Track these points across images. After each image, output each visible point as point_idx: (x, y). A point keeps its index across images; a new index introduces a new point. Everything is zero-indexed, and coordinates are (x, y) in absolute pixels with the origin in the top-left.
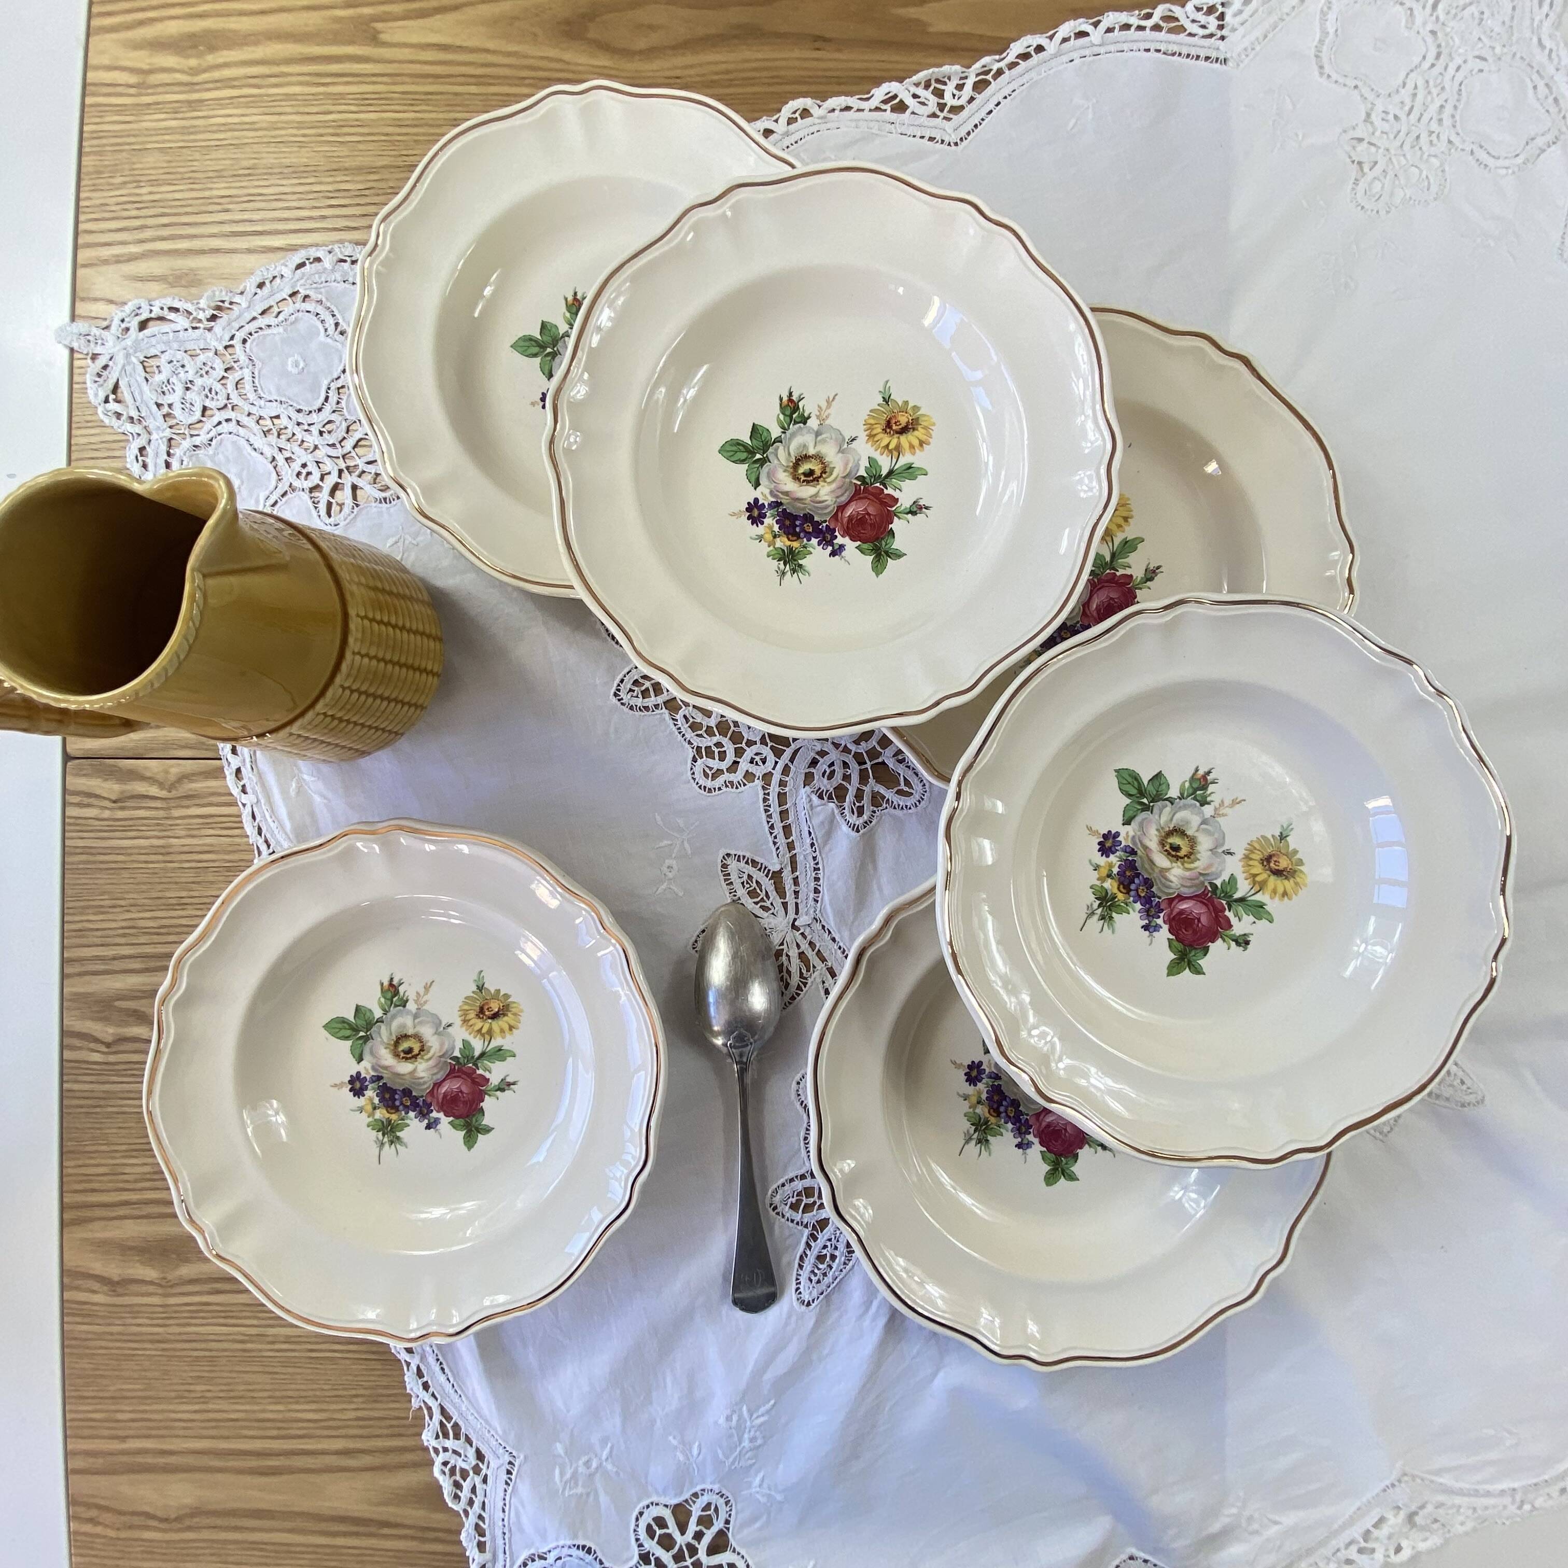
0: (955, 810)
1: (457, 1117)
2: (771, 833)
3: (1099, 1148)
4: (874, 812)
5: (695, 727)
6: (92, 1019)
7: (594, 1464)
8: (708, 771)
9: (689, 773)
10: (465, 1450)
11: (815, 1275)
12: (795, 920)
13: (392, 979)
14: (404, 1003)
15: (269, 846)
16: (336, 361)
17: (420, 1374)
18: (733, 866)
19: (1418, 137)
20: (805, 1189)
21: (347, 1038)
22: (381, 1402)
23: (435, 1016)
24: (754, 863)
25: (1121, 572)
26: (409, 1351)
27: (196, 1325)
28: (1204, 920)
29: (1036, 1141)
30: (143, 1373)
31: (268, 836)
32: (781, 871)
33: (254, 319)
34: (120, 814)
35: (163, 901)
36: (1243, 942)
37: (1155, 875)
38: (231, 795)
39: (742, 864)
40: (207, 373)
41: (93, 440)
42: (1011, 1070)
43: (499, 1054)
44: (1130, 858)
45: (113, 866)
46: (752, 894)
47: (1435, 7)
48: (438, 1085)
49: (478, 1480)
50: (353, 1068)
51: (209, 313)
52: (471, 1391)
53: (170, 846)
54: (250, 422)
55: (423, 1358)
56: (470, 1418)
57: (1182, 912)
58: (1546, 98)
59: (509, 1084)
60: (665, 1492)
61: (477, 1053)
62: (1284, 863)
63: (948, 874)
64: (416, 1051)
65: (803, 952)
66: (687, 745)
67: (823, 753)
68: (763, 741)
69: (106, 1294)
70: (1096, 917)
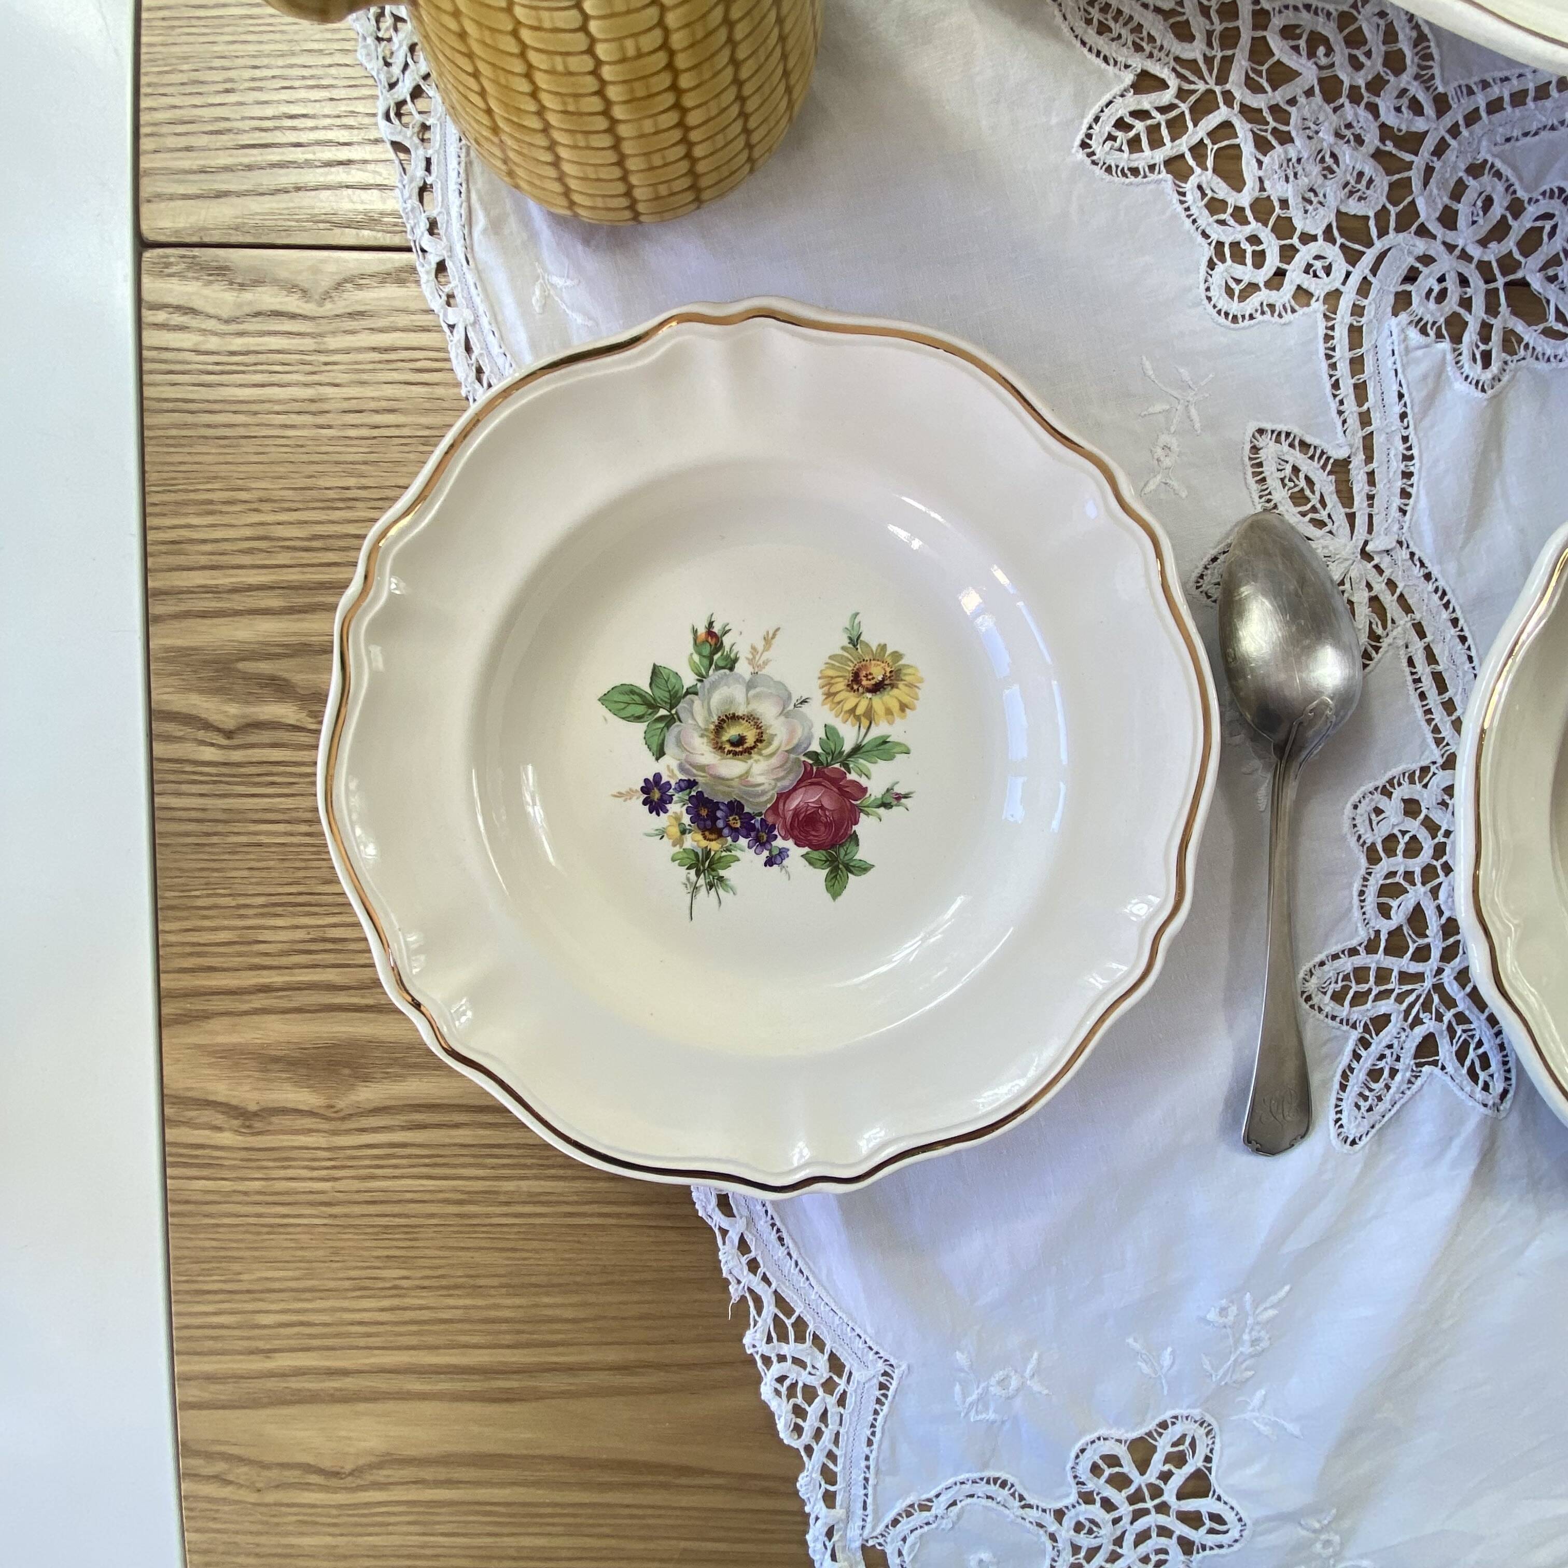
1: (815, 847)
2: (1335, 396)
4: (1507, 363)
5: (1215, 206)
6: (201, 691)
7: (1013, 1384)
8: (1233, 285)
9: (1203, 287)
10: (814, 1358)
11: (1366, 1098)
12: (1366, 543)
13: (711, 624)
14: (731, 664)
17: (743, 1246)
18: (1270, 450)
20: (1356, 970)
21: (638, 719)
22: (680, 1290)
23: (780, 685)
24: (1304, 446)
27: (385, 1178)
30: (299, 1253)
32: (1346, 462)
34: (238, 343)
35: (314, 493)
38: (428, 310)
39: (1284, 447)
43: (885, 749)
46: (1298, 498)
48: (784, 796)
49: (831, 1401)
50: (649, 767)
53: (325, 400)
55: (751, 1222)
56: (823, 1309)
59: (899, 797)
60: (1117, 1423)
61: (847, 747)
64: (750, 741)
65: (1376, 597)
66: (1200, 239)
67: (1427, 260)
68: (1328, 235)
69: (236, 1132)
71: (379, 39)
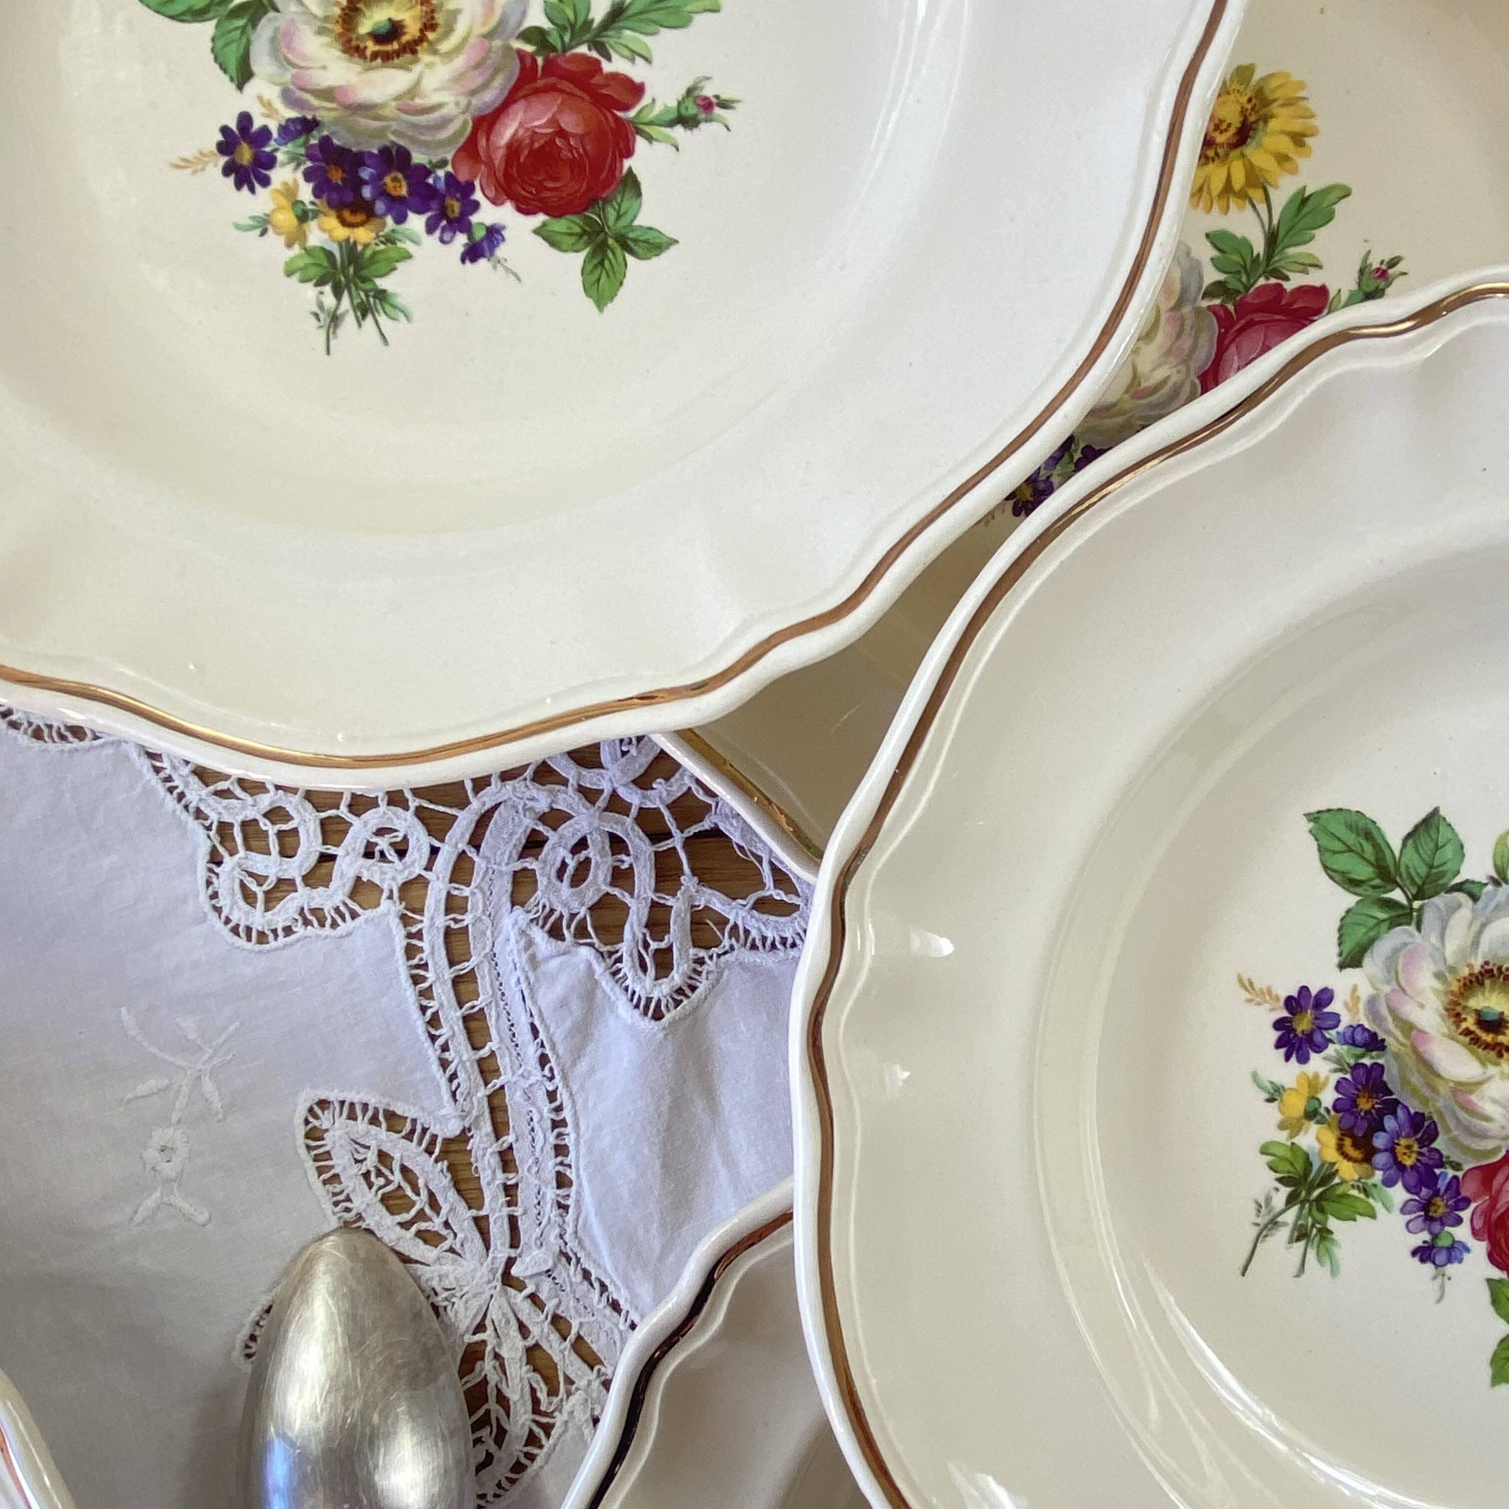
2: (433, 1038)
4: (700, 961)
8: (253, 886)
9: (203, 895)
12: (510, 1262)
18: (336, 1133)
24: (393, 1120)
25: (1294, 281)
32: (464, 1136)
37: (1439, 1104)
39: (361, 1125)
44: (1367, 1061)
46: (393, 1202)
65: (537, 1346)
66: (191, 822)
67: (555, 818)
70: (1283, 1234)
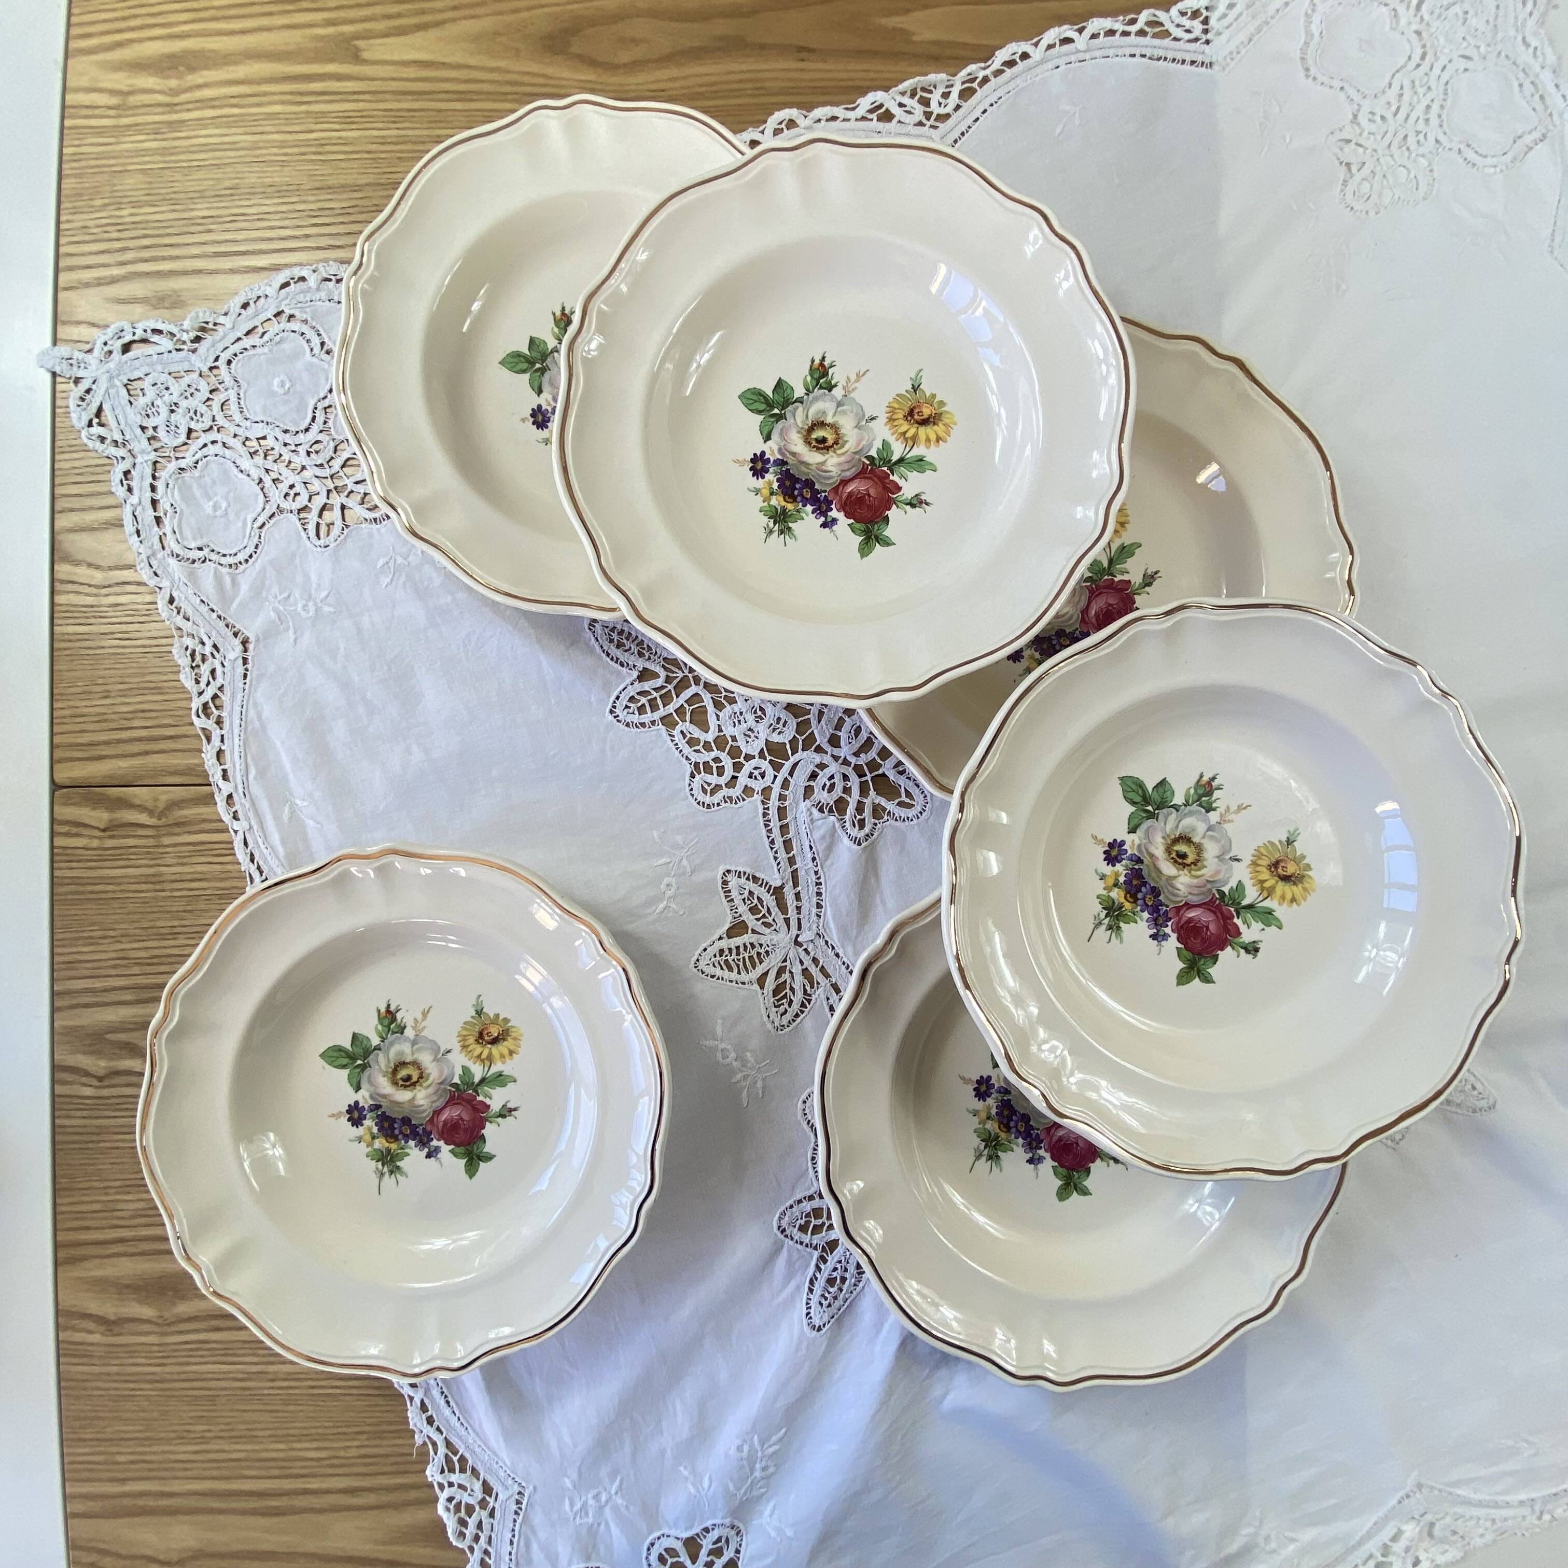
0: (958, 822)
1: (457, 1145)
2: (772, 848)
3: (1111, 1162)
4: (876, 824)
5: (692, 742)
6: (85, 1053)
7: (604, 1498)
8: (706, 787)
9: (688, 789)
10: (472, 1484)
11: (826, 1299)
12: (798, 936)
13: (389, 1006)
14: (402, 1029)
15: (261, 873)
16: (323, 381)
17: (424, 1408)
18: (733, 882)
19: (1406, 137)
20: (814, 1210)
21: (344, 1067)
22: (385, 1438)
23: (433, 1042)
24: (755, 879)
25: (1119, 578)
26: (413, 1386)
27: (195, 1364)
28: (1212, 928)
29: (1047, 1156)
30: (141, 1414)
31: (261, 863)
32: (782, 887)
33: (239, 339)
34: (110, 843)
35: (155, 931)
36: (1252, 949)
37: (1161, 884)
38: (222, 821)
39: (743, 880)
40: (192, 395)
41: (76, 464)
42: (1022, 1086)
43: (500, 1080)
44: (1136, 867)
45: (103, 896)
46: (753, 910)
47: (1418, 7)
48: (437, 1113)
49: (484, 1514)
50: (351, 1097)
51: (192, 335)
52: (477, 1422)
53: (161, 875)
54: (236, 443)
55: (427, 1391)
56: (477, 1449)
57: (1190, 920)
58: (1532, 95)
59: (510, 1110)
60: (676, 1525)
61: (477, 1080)
62: (1291, 869)
63: (954, 887)
64: (415, 1079)
65: (806, 969)
66: (684, 761)
67: (822, 766)
68: (762, 755)
69: (103, 1334)
70: (1104, 927)
71: (192, 667)
